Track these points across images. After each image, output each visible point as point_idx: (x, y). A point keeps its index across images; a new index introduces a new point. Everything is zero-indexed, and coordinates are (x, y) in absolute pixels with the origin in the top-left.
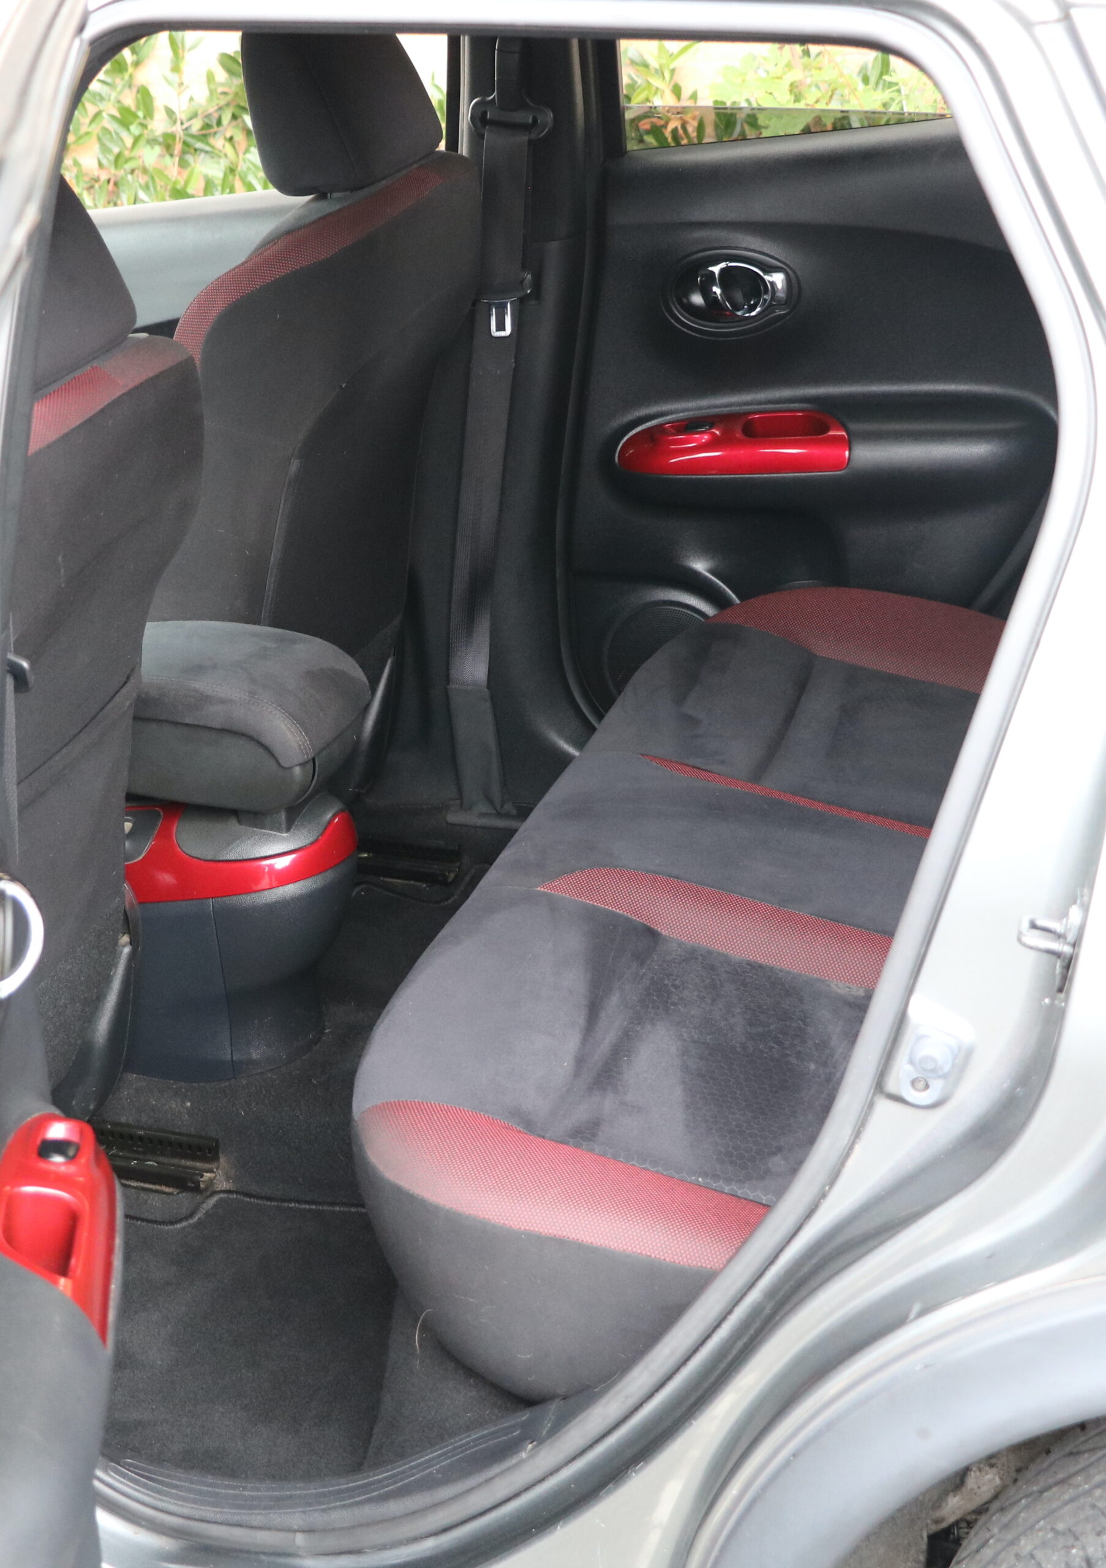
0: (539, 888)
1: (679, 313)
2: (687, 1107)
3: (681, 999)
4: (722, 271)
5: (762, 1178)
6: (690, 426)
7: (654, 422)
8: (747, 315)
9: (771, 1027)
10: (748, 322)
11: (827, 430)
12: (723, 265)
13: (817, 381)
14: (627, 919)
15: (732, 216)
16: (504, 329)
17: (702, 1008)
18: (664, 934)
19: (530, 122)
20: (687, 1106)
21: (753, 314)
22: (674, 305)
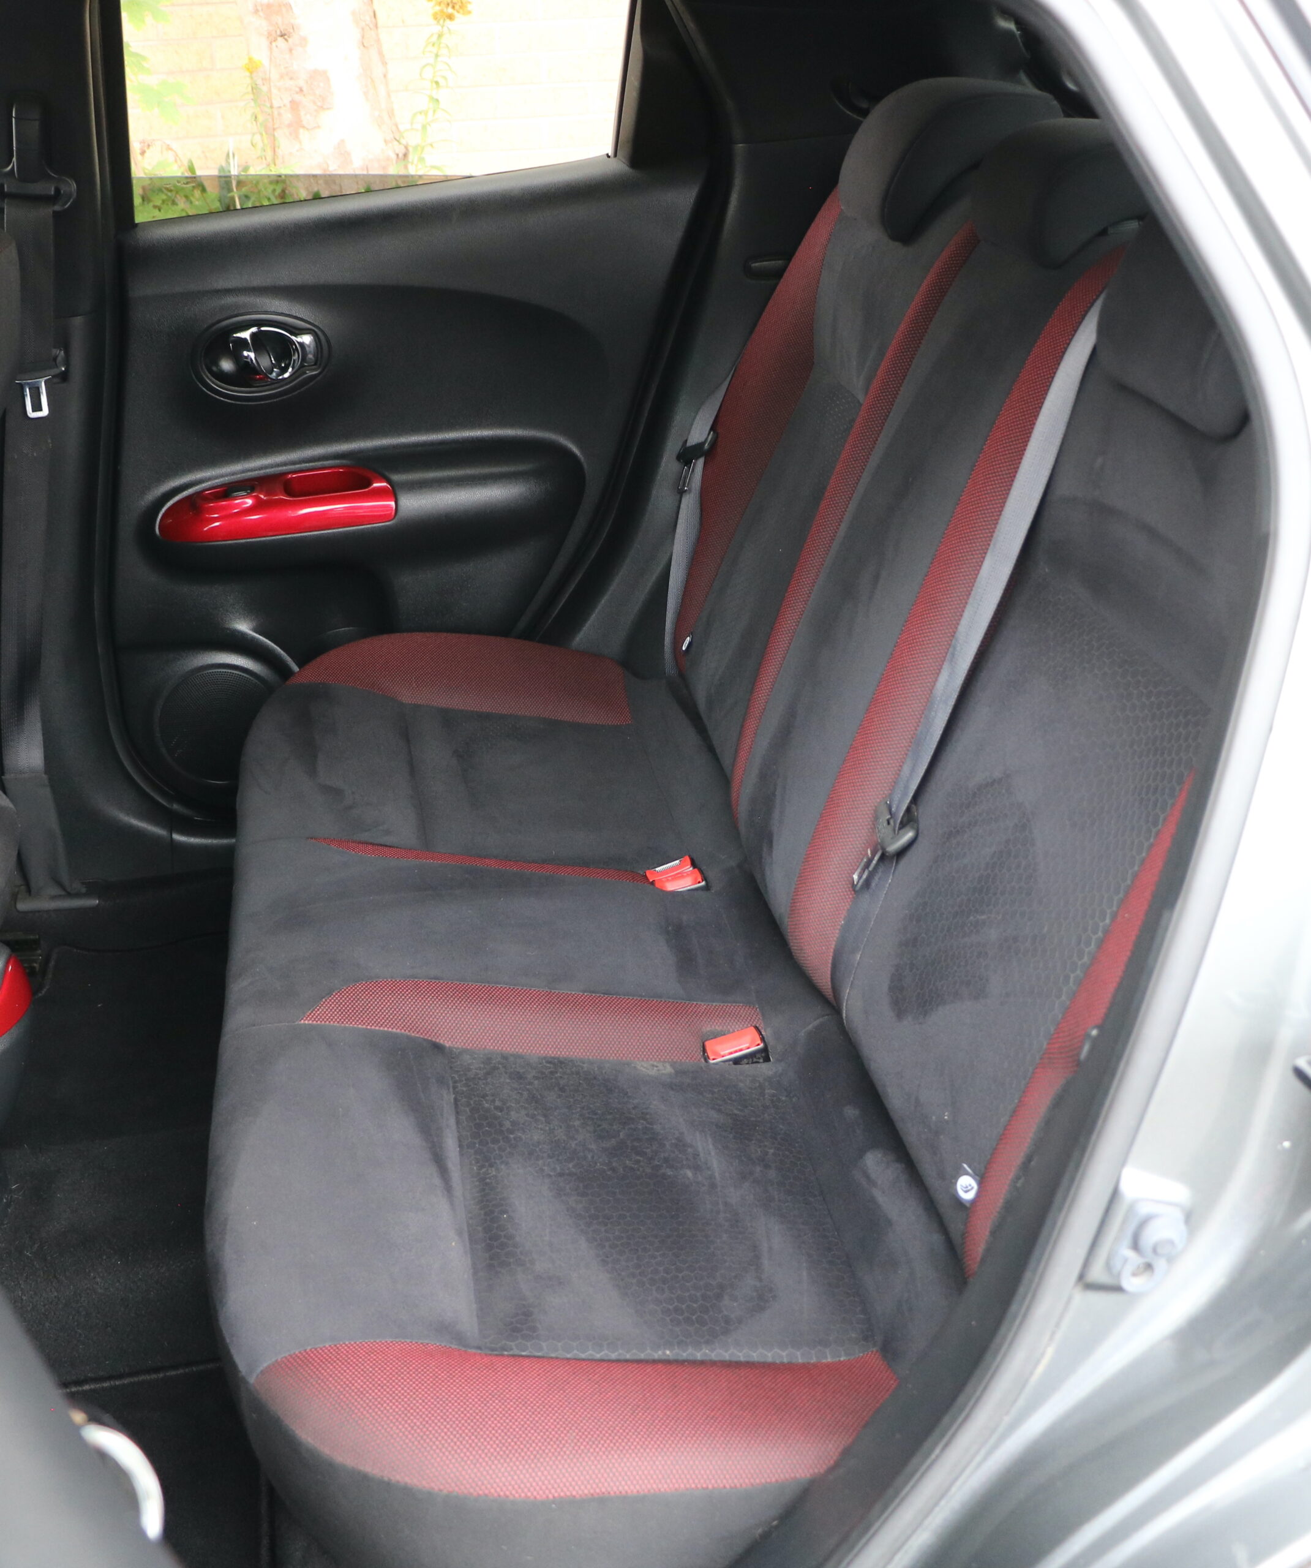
0: (302, 1021)
1: (210, 380)
2: (604, 1262)
3: (513, 1123)
4: (253, 335)
5: (726, 1332)
6: (227, 491)
7: (190, 491)
8: (281, 377)
9: (622, 1135)
10: (282, 383)
11: (370, 484)
12: (254, 329)
13: (347, 437)
14: (408, 1037)
15: (257, 281)
16: (40, 409)
17: (541, 1129)
18: (447, 1045)
19: (53, 193)
20: (603, 1260)
21: (286, 375)
22: (205, 374)
